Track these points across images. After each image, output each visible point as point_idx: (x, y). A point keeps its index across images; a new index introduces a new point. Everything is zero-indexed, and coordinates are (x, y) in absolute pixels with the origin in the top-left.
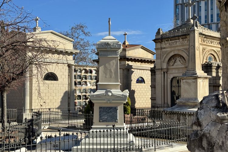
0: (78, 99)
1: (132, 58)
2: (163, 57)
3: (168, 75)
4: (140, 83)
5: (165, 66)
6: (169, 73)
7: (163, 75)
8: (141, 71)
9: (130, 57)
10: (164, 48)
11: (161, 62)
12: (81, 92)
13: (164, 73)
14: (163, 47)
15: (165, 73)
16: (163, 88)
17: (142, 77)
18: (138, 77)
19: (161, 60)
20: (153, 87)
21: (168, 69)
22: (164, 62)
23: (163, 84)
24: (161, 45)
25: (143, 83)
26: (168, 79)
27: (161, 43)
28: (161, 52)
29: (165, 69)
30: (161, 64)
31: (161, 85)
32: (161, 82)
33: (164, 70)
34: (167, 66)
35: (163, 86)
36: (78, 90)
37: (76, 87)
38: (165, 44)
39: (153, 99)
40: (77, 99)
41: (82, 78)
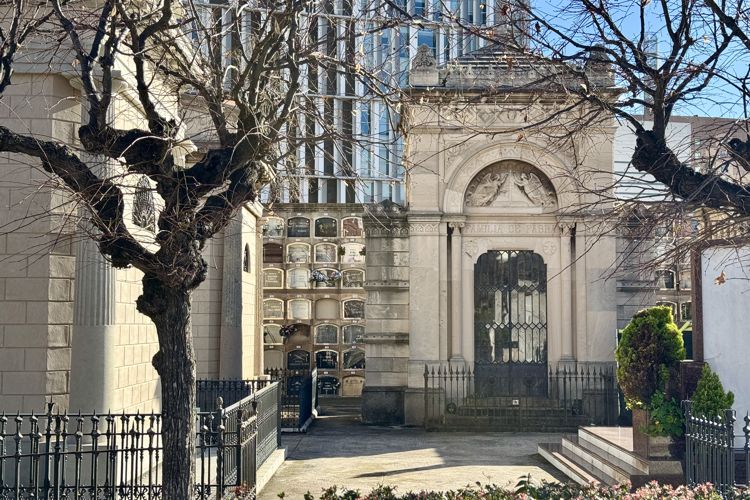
2: (446, 167)
3: (467, 239)
5: (454, 203)
6: (469, 231)
7: (444, 240)
11: (438, 186)
13: (449, 231)
15: (456, 231)
16: (444, 295)
19: (438, 179)
21: (467, 216)
22: (450, 186)
24: (438, 115)
26: (466, 258)
28: (438, 142)
29: (457, 215)
30: (438, 195)
31: (440, 282)
32: (437, 269)
33: (451, 220)
34: (464, 205)
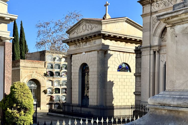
0: (56, 93)
1: (110, 34)
2: (153, 27)
3: (161, 55)
4: (123, 71)
5: (156, 42)
6: (162, 52)
7: (152, 56)
8: (125, 54)
9: (108, 33)
10: (156, 12)
11: (150, 36)
12: (60, 85)
13: (155, 52)
14: (154, 11)
15: (157, 53)
16: (152, 77)
17: (126, 62)
18: (121, 63)
19: (150, 33)
20: (138, 75)
21: (160, 46)
22: (154, 35)
23: (152, 71)
24: (151, 8)
25: (128, 71)
26: (161, 63)
27: (151, 5)
28: (151, 18)
29: (156, 46)
30: (150, 39)
31: (150, 72)
32: (149, 68)
33: (154, 48)
34: (160, 42)
35: (152, 74)
36: (56, 81)
37: (54, 78)
38: (157, 5)
39: (137, 94)
40: (54, 92)
41: (61, 67)
